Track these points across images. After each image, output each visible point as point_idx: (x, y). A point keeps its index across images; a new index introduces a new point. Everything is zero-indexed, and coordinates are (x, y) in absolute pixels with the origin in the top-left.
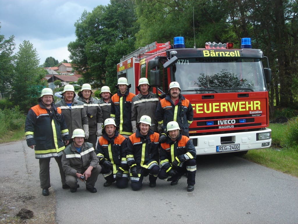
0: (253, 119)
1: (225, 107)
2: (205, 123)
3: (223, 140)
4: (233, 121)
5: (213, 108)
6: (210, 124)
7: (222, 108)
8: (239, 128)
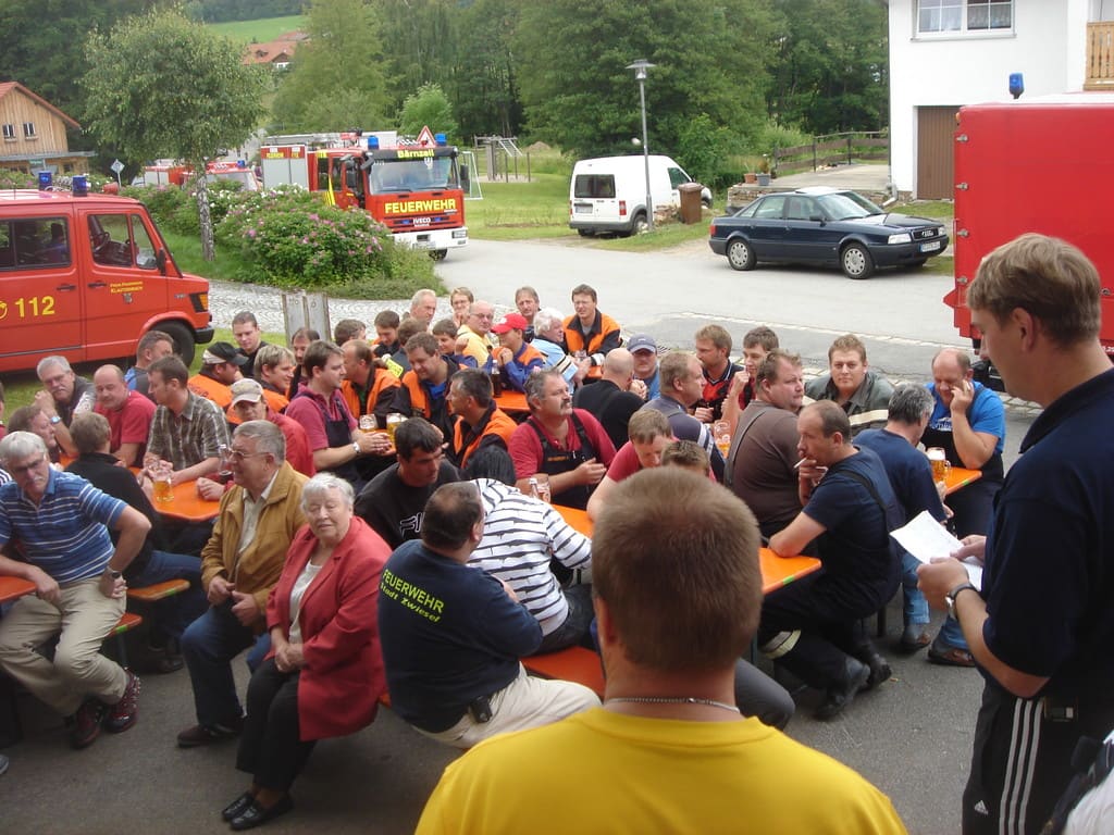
0: (448, 218)
1: (420, 206)
2: (401, 222)
3: (419, 238)
4: (429, 220)
5: (410, 207)
6: (406, 223)
7: (417, 207)
8: (434, 226)
